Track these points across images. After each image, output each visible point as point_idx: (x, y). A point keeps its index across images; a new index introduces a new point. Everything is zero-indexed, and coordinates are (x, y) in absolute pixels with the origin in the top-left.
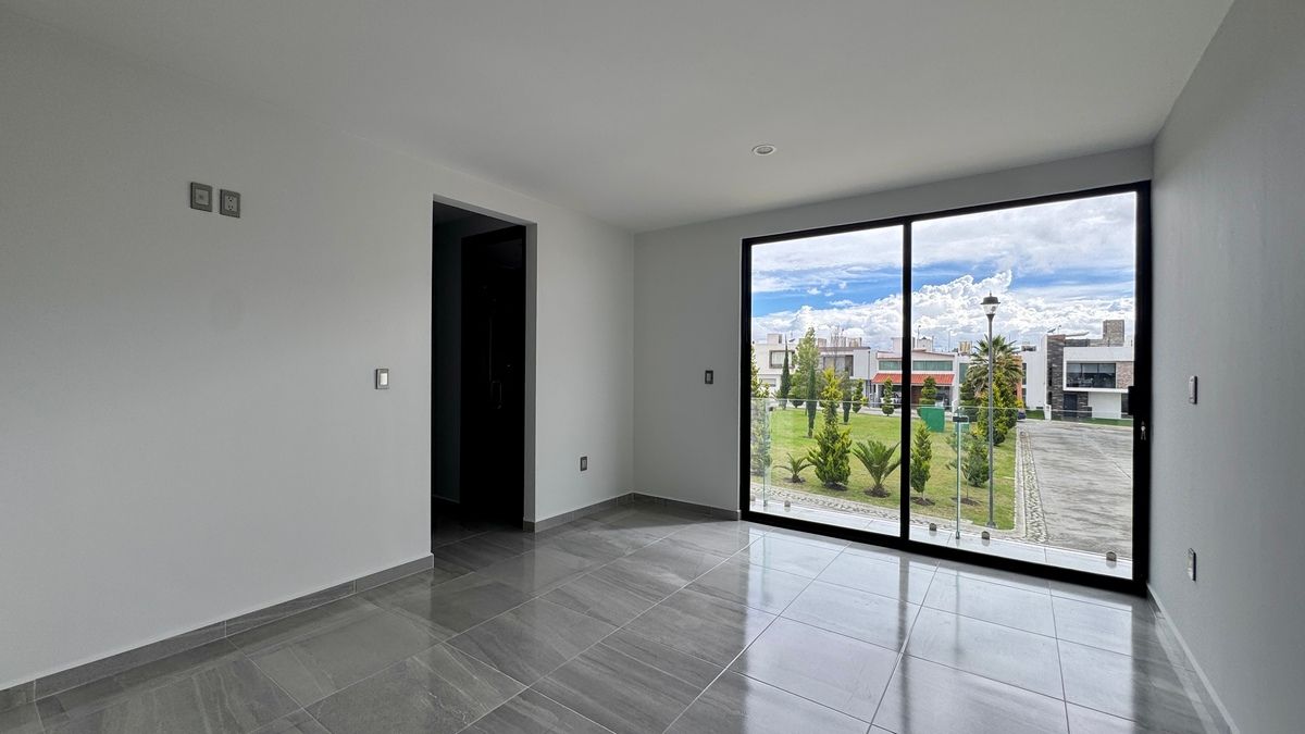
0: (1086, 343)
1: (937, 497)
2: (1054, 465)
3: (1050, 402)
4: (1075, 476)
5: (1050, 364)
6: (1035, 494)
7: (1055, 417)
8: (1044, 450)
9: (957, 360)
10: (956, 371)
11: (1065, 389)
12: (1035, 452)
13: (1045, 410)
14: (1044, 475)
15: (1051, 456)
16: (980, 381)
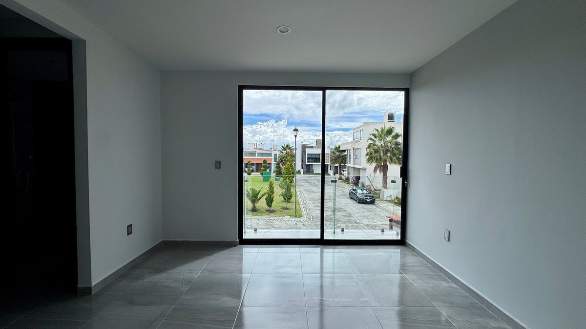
0: (312, 147)
1: (276, 208)
2: (307, 191)
3: (302, 168)
4: (314, 194)
5: (302, 154)
6: (305, 203)
7: (304, 173)
8: (303, 186)
9: (273, 153)
10: (273, 157)
11: (307, 163)
12: (301, 187)
13: (301, 171)
14: (306, 194)
15: (306, 188)
16: (282, 161)
